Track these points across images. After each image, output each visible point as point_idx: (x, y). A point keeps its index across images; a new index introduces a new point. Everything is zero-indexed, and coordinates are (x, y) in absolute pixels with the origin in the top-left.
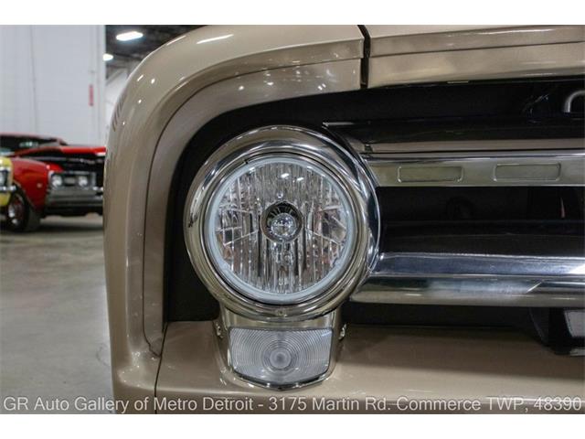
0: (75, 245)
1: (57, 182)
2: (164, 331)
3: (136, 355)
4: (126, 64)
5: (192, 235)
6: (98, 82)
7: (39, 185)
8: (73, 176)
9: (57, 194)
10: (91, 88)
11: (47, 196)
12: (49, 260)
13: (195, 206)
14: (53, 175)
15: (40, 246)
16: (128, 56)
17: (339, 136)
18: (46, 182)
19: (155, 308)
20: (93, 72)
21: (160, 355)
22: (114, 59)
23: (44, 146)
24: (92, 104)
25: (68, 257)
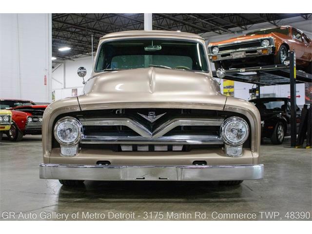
0: (37, 146)
1: (30, 120)
2: (52, 149)
3: (47, 152)
4: (64, 61)
5: (55, 133)
6: (49, 74)
7: (23, 122)
8: (37, 117)
9: (30, 125)
10: (45, 76)
11: (26, 126)
12: (28, 151)
13: (55, 129)
14: (29, 117)
15: (23, 146)
16: (64, 57)
17: (78, 118)
18: (26, 120)
19: (50, 145)
20: (46, 70)
21: (51, 153)
22: (57, 59)
23: (24, 105)
24: (45, 84)
25: (34, 149)
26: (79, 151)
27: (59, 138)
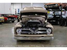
26: (21, 34)
27: (17, 32)
